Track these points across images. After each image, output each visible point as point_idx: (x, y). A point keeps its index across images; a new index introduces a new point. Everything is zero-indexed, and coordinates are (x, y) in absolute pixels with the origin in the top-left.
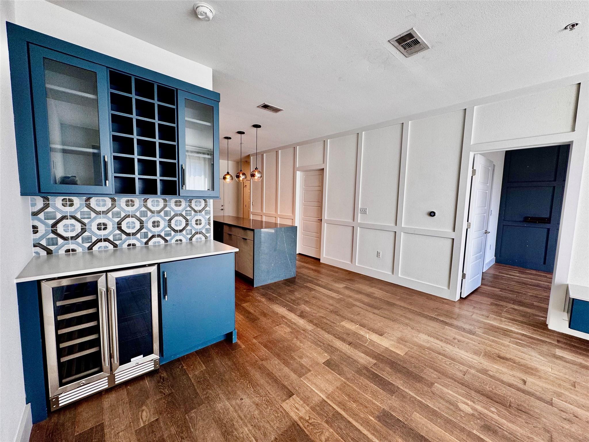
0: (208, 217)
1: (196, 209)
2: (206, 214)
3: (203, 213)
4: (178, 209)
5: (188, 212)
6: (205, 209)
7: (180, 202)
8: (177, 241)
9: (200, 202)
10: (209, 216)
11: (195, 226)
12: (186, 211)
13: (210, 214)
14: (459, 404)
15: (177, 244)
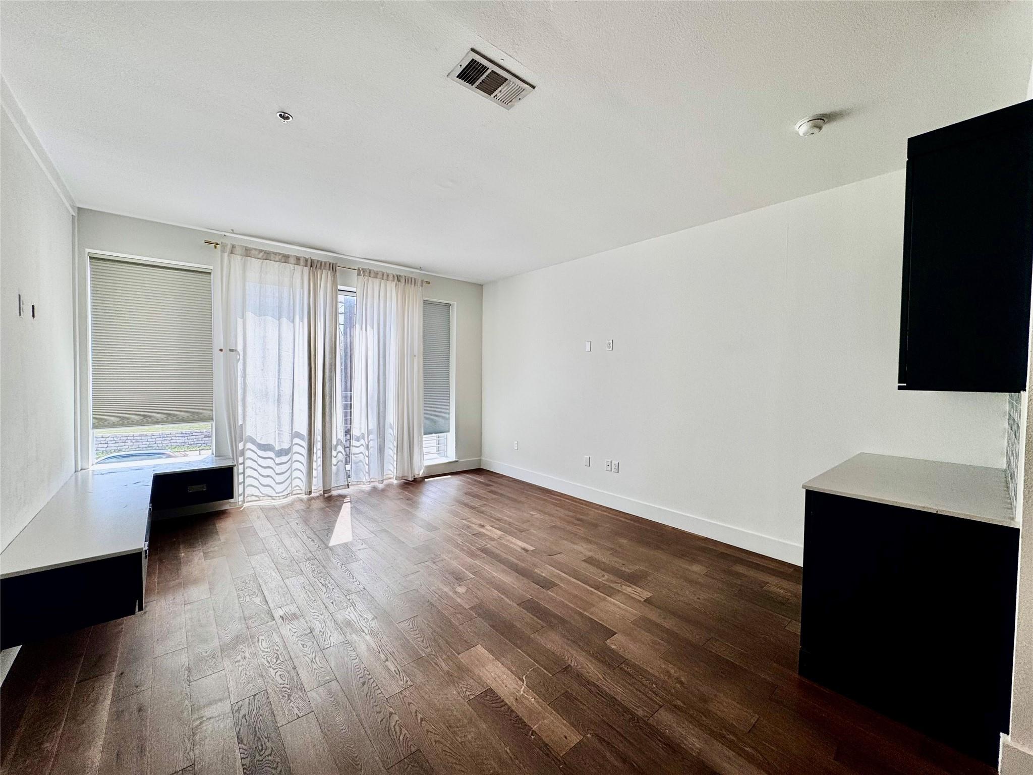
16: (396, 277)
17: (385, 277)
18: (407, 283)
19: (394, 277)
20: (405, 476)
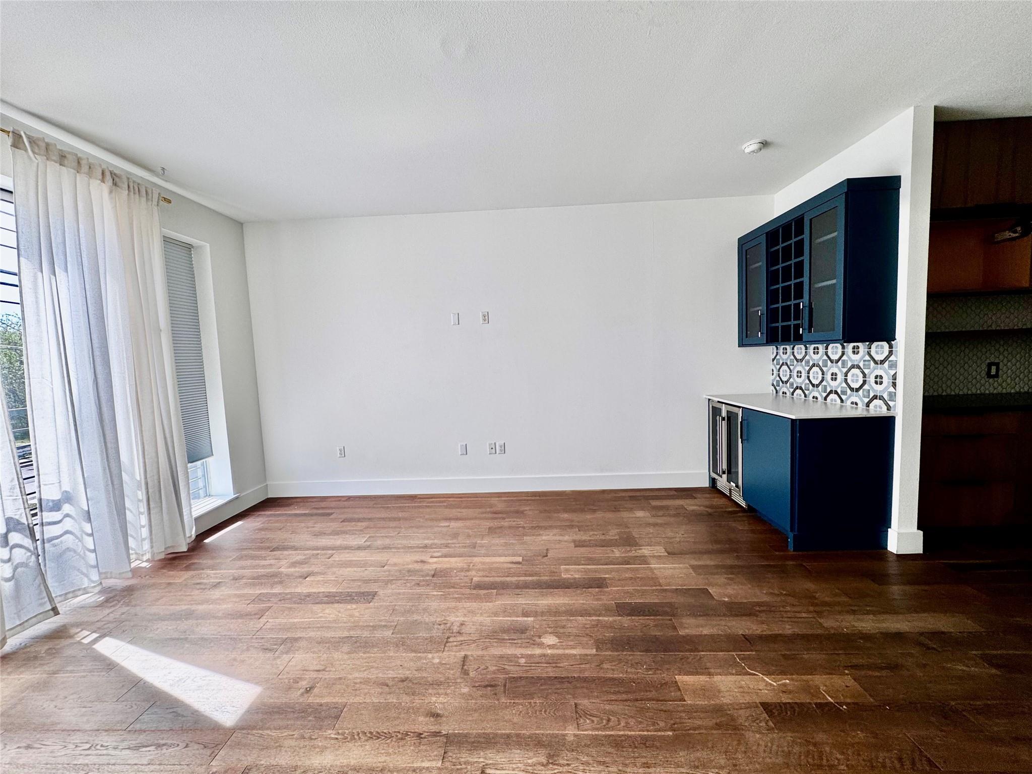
0: (892, 372)
1: (876, 359)
2: (891, 367)
3: (886, 364)
4: (856, 358)
5: (867, 363)
6: (890, 359)
7: (858, 347)
8: (852, 403)
9: (882, 347)
10: (894, 372)
11: (874, 385)
12: (864, 361)
13: (896, 367)
14: (558, 641)
15: (852, 408)
16: (108, 174)
17: (85, 168)
18: (132, 193)
19: (103, 173)
20: (169, 547)
